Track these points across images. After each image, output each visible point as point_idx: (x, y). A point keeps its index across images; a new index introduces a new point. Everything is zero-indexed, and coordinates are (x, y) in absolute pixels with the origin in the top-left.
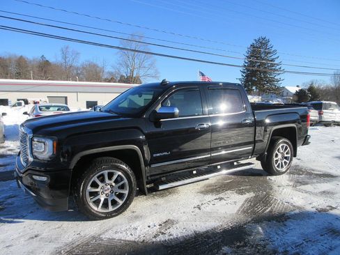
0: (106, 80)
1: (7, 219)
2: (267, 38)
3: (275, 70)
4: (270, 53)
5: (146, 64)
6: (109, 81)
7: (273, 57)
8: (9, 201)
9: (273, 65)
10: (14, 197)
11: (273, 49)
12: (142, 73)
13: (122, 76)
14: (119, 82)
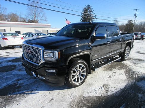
0: (22, 21)
1: (28, 92)
2: (90, 5)
3: (93, 19)
4: (91, 11)
5: (41, 15)
6: (23, 22)
7: (93, 13)
8: (20, 82)
9: (92, 17)
10: (20, 79)
11: (93, 10)
12: (39, 18)
13: (29, 20)
14: (28, 22)
